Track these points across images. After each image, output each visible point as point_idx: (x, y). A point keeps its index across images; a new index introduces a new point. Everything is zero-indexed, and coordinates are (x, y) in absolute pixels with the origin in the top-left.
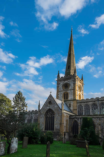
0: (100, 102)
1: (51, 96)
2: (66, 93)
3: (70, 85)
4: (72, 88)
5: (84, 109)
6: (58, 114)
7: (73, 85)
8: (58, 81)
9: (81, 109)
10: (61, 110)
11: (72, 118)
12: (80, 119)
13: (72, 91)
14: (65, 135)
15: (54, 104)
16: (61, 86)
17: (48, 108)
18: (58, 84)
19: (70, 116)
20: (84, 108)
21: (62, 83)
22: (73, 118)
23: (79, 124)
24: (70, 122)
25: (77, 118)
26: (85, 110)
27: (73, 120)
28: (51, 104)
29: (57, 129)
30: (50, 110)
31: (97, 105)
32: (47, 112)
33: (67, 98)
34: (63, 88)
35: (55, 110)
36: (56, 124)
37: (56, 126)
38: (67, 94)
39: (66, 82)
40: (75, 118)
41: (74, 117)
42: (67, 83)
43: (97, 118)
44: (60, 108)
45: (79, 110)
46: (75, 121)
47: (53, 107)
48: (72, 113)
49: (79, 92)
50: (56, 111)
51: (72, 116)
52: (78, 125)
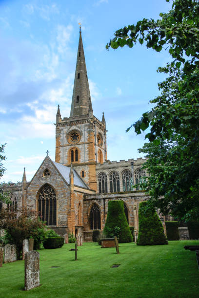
0: (136, 167)
1: (47, 159)
2: (74, 150)
3: (82, 134)
4: (86, 141)
5: (108, 181)
6: (64, 193)
7: (87, 134)
8: (57, 125)
9: (103, 181)
10: (69, 185)
11: (88, 200)
12: (102, 200)
13: (86, 146)
14: (76, 231)
15: (55, 174)
16: (65, 135)
17: (43, 182)
18: (58, 131)
19: (84, 196)
20: (108, 178)
21: (65, 130)
22: (91, 200)
23: (102, 210)
24: (84, 207)
25: (97, 199)
26: (111, 182)
27: (91, 203)
28: (49, 174)
29: (61, 223)
30: (47, 186)
31: (130, 174)
32: (41, 191)
33: (77, 160)
34: (68, 139)
35: (58, 186)
36: (59, 213)
37: (60, 216)
38: (77, 151)
39: (74, 127)
40: (93, 199)
41: (92, 197)
42: (75, 130)
43: (132, 197)
44: (66, 183)
45: (100, 183)
46: (95, 204)
47: (53, 180)
48: (88, 189)
49: (98, 148)
50: (60, 188)
51: (89, 195)
52: (99, 213)
